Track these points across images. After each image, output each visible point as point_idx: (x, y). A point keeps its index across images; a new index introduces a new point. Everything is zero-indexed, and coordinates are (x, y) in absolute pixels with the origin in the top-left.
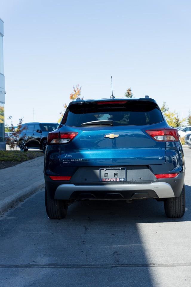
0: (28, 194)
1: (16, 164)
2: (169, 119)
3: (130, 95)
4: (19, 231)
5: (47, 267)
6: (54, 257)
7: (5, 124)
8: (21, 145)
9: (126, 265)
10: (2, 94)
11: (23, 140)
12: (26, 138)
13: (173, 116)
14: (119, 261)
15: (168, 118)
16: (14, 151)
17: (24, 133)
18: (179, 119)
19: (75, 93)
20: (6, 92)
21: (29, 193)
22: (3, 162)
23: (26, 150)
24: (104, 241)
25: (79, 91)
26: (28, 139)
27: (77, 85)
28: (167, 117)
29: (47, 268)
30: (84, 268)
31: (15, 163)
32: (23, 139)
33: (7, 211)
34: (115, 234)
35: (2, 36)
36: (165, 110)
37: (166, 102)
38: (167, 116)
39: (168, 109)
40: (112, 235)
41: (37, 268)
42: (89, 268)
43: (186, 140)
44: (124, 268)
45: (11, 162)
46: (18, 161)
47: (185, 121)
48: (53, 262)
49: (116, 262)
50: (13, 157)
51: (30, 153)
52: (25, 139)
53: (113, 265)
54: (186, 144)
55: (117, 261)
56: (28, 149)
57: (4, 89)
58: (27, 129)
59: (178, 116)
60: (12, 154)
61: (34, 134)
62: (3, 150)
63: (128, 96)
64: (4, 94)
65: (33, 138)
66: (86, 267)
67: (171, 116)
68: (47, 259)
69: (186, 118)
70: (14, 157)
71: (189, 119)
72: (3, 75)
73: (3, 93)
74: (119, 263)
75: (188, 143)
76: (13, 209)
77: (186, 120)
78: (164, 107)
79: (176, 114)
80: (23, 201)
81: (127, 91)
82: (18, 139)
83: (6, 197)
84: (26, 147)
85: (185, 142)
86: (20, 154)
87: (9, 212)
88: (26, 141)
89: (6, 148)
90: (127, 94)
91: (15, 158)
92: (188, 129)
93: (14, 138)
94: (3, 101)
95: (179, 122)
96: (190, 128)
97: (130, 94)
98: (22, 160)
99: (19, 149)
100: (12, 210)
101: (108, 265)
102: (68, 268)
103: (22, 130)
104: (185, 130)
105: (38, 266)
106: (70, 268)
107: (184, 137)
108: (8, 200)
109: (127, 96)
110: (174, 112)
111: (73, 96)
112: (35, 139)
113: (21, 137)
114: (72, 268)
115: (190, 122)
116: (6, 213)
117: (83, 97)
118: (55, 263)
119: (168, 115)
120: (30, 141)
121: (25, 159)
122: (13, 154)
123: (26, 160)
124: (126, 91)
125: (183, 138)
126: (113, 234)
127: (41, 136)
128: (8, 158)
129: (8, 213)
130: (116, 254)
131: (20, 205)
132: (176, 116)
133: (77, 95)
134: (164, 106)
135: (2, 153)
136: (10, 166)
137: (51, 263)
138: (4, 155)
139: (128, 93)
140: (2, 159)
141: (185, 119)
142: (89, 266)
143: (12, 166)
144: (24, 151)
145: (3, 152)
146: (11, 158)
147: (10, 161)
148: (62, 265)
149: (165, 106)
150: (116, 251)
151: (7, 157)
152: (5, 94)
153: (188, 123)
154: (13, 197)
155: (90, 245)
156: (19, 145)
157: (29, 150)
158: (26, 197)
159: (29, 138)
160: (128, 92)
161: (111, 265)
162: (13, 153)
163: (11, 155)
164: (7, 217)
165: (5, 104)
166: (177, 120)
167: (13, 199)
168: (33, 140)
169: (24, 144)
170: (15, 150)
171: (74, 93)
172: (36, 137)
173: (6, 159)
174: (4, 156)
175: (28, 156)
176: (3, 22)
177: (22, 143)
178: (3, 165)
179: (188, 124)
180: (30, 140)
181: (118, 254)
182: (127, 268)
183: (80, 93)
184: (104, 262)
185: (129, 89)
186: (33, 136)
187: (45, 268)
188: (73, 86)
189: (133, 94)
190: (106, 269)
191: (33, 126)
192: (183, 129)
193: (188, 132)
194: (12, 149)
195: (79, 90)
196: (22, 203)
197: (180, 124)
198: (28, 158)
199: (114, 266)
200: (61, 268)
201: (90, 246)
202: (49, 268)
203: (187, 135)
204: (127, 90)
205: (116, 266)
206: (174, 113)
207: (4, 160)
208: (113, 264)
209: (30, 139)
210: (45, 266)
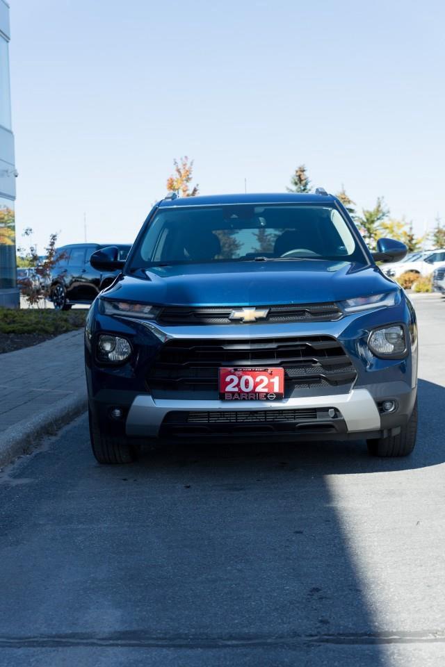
0: (68, 414)
1: (44, 340)
2: (391, 235)
3: (303, 182)
4: (41, 523)
5: (117, 645)
6: (138, 609)
7: (17, 248)
8: (55, 295)
9: (353, 635)
10: (8, 176)
11: (59, 285)
12: (67, 280)
13: (399, 229)
14: (328, 622)
15: (389, 233)
16: (39, 311)
17: (61, 267)
18: (413, 235)
19: (178, 177)
20: (18, 172)
21: (71, 414)
22: (12, 335)
23: (67, 307)
24: (276, 552)
25: (187, 171)
26: (72, 282)
27: (184, 158)
28: (387, 231)
29: (117, 649)
30: (229, 646)
31: (41, 337)
32: (61, 283)
33: (12, 463)
34: (301, 529)
35: (7, 39)
36: (381, 214)
37: (383, 197)
38: (387, 228)
39: (389, 212)
40: (297, 532)
41: (89, 648)
42: (243, 645)
43: (436, 281)
44: (346, 646)
45: (31, 336)
46: (46, 332)
47: (427, 239)
48: (135, 627)
49: (319, 624)
50: (34, 324)
51: (76, 314)
52: (64, 281)
53: (312, 636)
54: (435, 290)
55: (324, 622)
56: (71, 305)
57: (14, 165)
58: (68, 258)
59: (411, 229)
60: (33, 317)
61: (84, 271)
62: (12, 307)
63: (299, 184)
64: (14, 177)
65: (83, 280)
66: (234, 642)
67: (395, 229)
68: (118, 613)
69: (431, 232)
70: (37, 323)
71: (438, 235)
72: (10, 132)
73: (12, 175)
74: (329, 630)
75: (440, 288)
76: (28, 456)
77: (430, 237)
78: (380, 209)
79: (407, 224)
80: (56, 435)
81: (297, 172)
82: (49, 282)
83: (11, 425)
84: (68, 301)
85: (433, 285)
86: (51, 316)
87: (16, 466)
88: (67, 287)
89: (19, 303)
90: (296, 179)
91: (40, 325)
92: (438, 257)
93: (41, 280)
94: (12, 194)
95: (414, 242)
96: (442, 253)
97: (302, 179)
98: (57, 331)
99: (51, 305)
100: (26, 458)
101: (299, 636)
102: (180, 646)
103: (57, 260)
104: (431, 260)
105: (89, 641)
106: (187, 646)
107: (431, 275)
108: (16, 432)
109: (296, 184)
110: (403, 220)
111: (175, 183)
112: (87, 281)
113: (55, 278)
114: (191, 647)
115: (438, 242)
116: (9, 469)
117: (198, 185)
118: (141, 628)
119: (389, 226)
120: (75, 288)
121: (64, 329)
122: (35, 317)
123: (66, 331)
124: (294, 173)
125: (427, 278)
126: (297, 529)
127: (101, 275)
128: (25, 326)
129: (14, 468)
130: (316, 595)
131: (46, 444)
132: (406, 229)
133: (183, 181)
134: (379, 206)
135: (10, 314)
136: (27, 346)
137: (128, 629)
138: (15, 319)
139: (299, 176)
140: (10, 329)
141: (428, 235)
142: (243, 639)
143: (33, 345)
144: (63, 309)
145: (12, 312)
146: (31, 325)
147: (29, 332)
148: (161, 635)
149: (382, 206)
150: (314, 586)
151: (22, 323)
152: (16, 176)
153: (434, 243)
154: (28, 424)
155: (239, 567)
156: (52, 296)
157: (73, 307)
158: (63, 424)
159: (74, 280)
160: (298, 174)
161: (307, 636)
162: (36, 315)
163: (30, 318)
164: (11, 479)
165: (15, 201)
166: (408, 238)
167: (28, 431)
168: (81, 284)
169: (61, 294)
170: (40, 308)
171: (176, 176)
172: (90, 277)
173: (20, 327)
174: (14, 322)
175: (71, 321)
176: (9, 7)
177: (57, 290)
178: (12, 341)
179: (434, 245)
180: (76, 284)
181: (322, 598)
182: (356, 646)
183: (190, 176)
184: (285, 626)
185: (300, 168)
186: (83, 276)
187: (109, 649)
188: (175, 160)
189: (310, 179)
190: (294, 653)
191: (82, 253)
192: (426, 257)
193: (439, 265)
194: (35, 306)
195: (187, 168)
196: (53, 439)
197: (417, 246)
198: (70, 326)
199: (316, 641)
200: (158, 646)
201: (240, 571)
202: (125, 649)
203: (439, 271)
204: (297, 169)
205: (322, 641)
206: (403, 223)
207: (13, 332)
208: (313, 633)
209: (76, 281)
210: (111, 642)
